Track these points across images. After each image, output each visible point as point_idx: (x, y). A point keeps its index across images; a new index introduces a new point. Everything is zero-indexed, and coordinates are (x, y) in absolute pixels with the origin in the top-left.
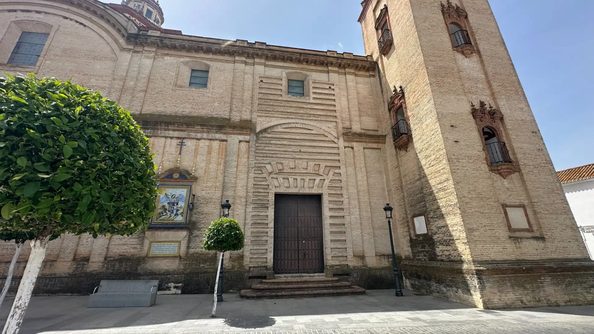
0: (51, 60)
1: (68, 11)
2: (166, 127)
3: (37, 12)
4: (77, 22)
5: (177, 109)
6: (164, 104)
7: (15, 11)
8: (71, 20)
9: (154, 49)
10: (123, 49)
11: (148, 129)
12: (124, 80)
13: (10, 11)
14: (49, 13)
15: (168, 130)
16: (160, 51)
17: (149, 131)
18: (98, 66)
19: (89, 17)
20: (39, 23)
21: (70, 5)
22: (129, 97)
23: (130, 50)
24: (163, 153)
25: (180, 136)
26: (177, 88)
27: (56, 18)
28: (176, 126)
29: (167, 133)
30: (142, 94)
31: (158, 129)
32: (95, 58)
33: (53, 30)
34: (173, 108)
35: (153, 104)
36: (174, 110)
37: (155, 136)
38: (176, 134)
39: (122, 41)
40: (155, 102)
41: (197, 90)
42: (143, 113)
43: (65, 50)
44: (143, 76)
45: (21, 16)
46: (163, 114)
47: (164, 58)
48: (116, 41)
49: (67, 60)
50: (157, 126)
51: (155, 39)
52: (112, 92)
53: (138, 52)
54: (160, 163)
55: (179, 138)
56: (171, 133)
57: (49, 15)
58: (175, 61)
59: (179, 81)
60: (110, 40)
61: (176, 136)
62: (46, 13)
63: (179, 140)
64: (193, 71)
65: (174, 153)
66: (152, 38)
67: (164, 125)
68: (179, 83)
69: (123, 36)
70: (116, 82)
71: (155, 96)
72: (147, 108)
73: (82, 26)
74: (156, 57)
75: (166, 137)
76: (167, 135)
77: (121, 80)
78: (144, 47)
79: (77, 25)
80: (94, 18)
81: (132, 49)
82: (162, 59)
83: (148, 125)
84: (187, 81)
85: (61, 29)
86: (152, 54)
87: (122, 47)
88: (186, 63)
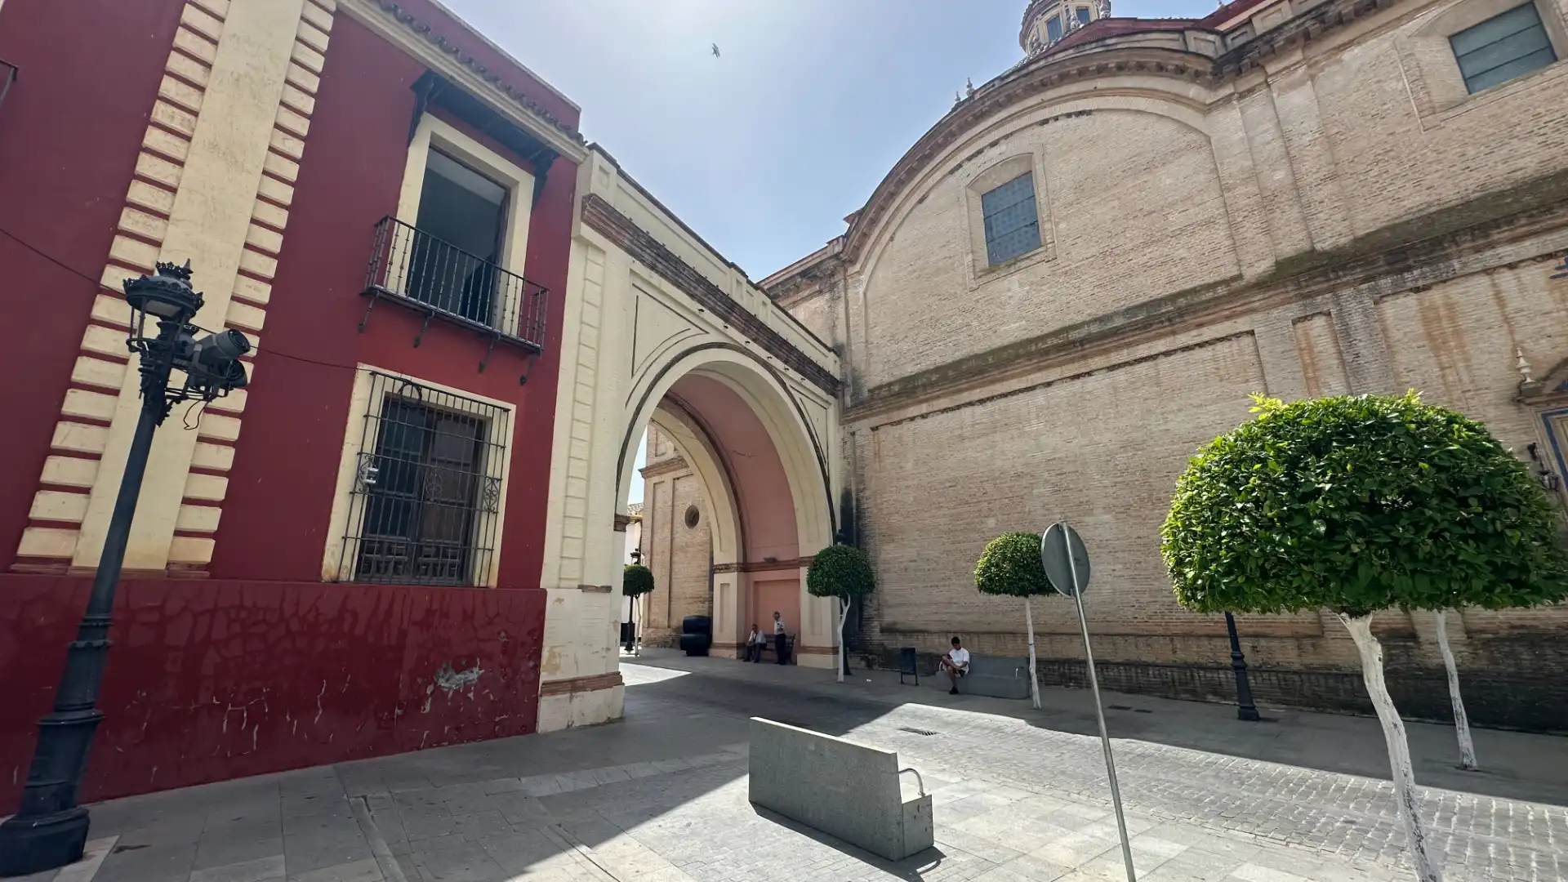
0: (1062, 219)
1: (1041, 106)
2: (1482, 242)
3: (993, 144)
4: (1069, 115)
5: (1480, 177)
6: (1418, 183)
7: (960, 166)
8: (1056, 119)
9: (1298, 56)
10: (1207, 109)
11: (1409, 269)
12: (1253, 174)
13: (952, 172)
14: (1012, 134)
15: (1492, 246)
16: (1318, 50)
17: (1416, 273)
18: (1166, 179)
19: (1092, 88)
20: (1004, 163)
21: (1039, 92)
22: (1294, 213)
23: (1227, 100)
24: (1507, 319)
25: (1551, 249)
26: (1444, 116)
27: (1028, 133)
28: (1523, 221)
29: (1489, 257)
30: (1330, 188)
31: (1448, 257)
32: (1149, 168)
33: (1037, 158)
34: (1461, 178)
35: (1380, 198)
36: (1471, 181)
37: (1444, 282)
38: (1530, 247)
39: (1194, 91)
40: (1384, 188)
41: (1537, 79)
43: (1079, 188)
44: (1307, 139)
45: (973, 168)
46: (1433, 209)
47: (1340, 61)
48: (1178, 99)
49: (1096, 203)
50: (1444, 249)
51: (1298, 26)
52: (1240, 219)
53: (1251, 91)
54: (1514, 351)
55: (1548, 256)
56: (1508, 253)
57: (1013, 138)
58: (1386, 45)
59: (1434, 94)
60: (1160, 107)
61: (1533, 253)
62: (1007, 137)
63: (1552, 263)
64: (1452, 39)
65: (1551, 306)
66: (1286, 28)
67: (1468, 237)
68: (1438, 97)
69: (1197, 76)
70: (1237, 192)
71: (1372, 174)
72: (1367, 216)
73: (1084, 118)
74: (1312, 71)
75: (1489, 271)
76: (1493, 263)
77: (1246, 182)
78: (1263, 67)
79: (1073, 120)
80: (1102, 83)
81: (1233, 94)
82: (1335, 68)
83: (1407, 259)
84: (1456, 79)
85: (1050, 149)
86: (1301, 71)
87: (1204, 104)
88: (1424, 33)
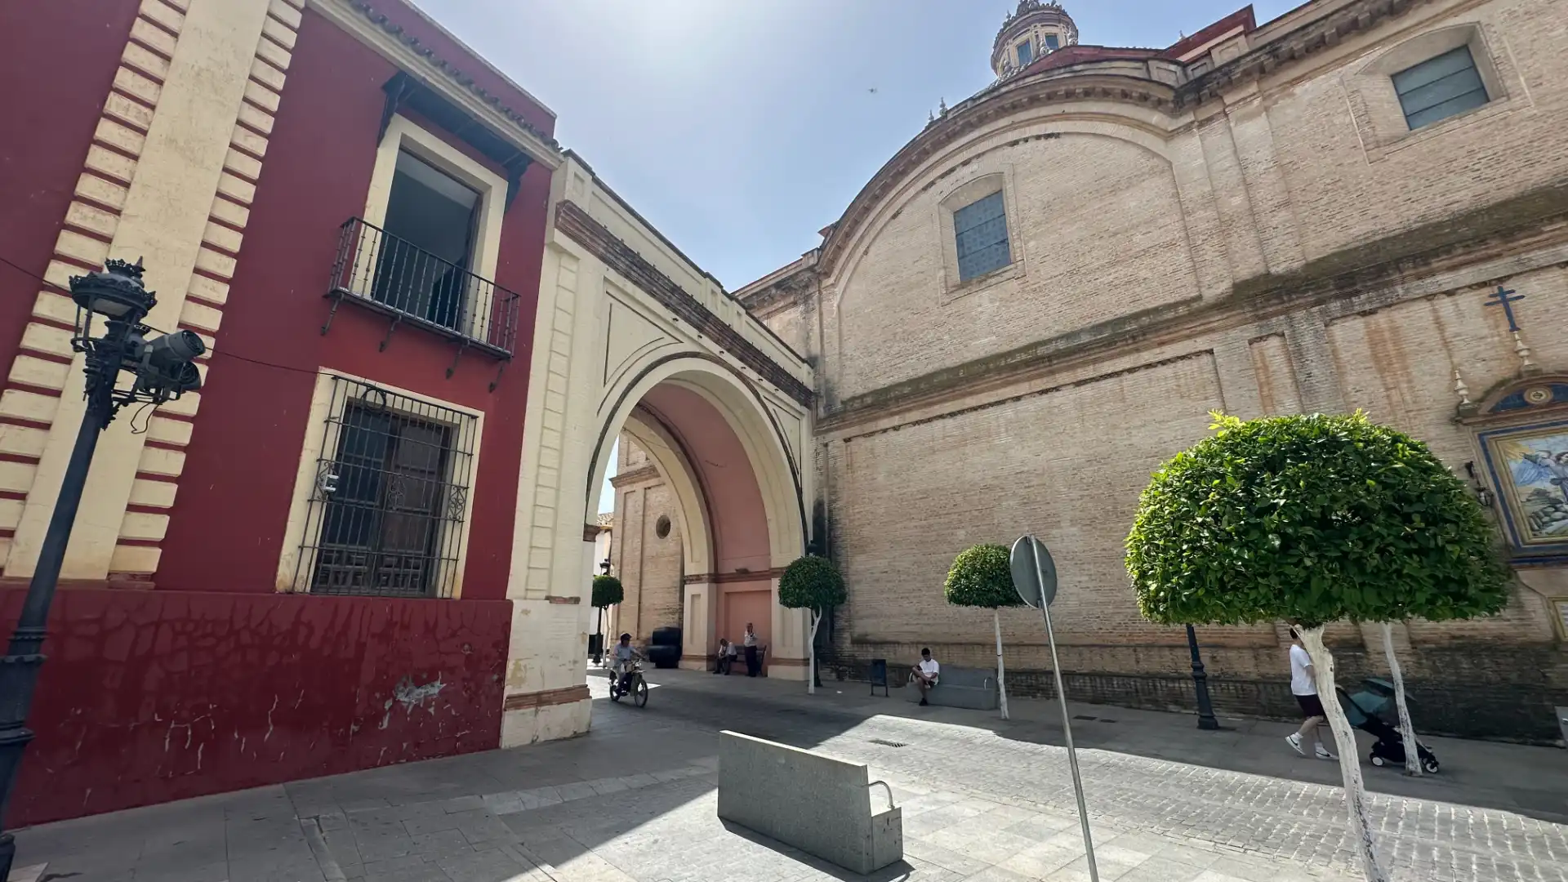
0: (1031, 238)
1: (1012, 127)
2: (1423, 269)
3: (965, 163)
4: (1038, 137)
5: (1421, 209)
6: (1364, 213)
7: (932, 183)
8: (1026, 140)
9: (1253, 88)
10: (1169, 136)
11: (1357, 293)
12: (1212, 200)
13: (925, 189)
14: (983, 153)
15: (1432, 273)
16: (1272, 83)
17: (1363, 297)
18: (1131, 202)
19: (1060, 112)
20: (976, 181)
21: (1010, 114)
22: (1251, 238)
23: (1188, 128)
24: (1446, 343)
25: (1484, 278)
26: (1387, 150)
27: (999, 153)
28: (1460, 251)
29: (1430, 284)
30: (1283, 214)
31: (1392, 284)
32: (1114, 190)
33: (1007, 178)
34: (1403, 209)
35: (1329, 225)
36: (1413, 212)
37: (1390, 306)
38: (1467, 276)
39: (1156, 118)
40: (1333, 216)
41: (1470, 119)
42: (1311, 258)
43: (1047, 206)
44: (1261, 168)
45: (946, 185)
46: (1378, 238)
47: (1292, 95)
48: (1142, 125)
49: (1064, 223)
50: (1389, 275)
51: (1255, 60)
52: (1200, 242)
53: (1210, 120)
54: (1453, 373)
55: (1483, 285)
56: (1446, 280)
57: (984, 157)
58: (1335, 81)
59: (1378, 129)
60: (1124, 132)
61: (1469, 280)
62: (978, 156)
63: (1486, 291)
64: (1394, 77)
65: (1486, 332)
66: (1243, 61)
67: (1411, 265)
68: (1382, 132)
69: (1159, 104)
70: (1197, 215)
71: (1323, 202)
72: (1318, 242)
73: (1052, 141)
74: (1267, 103)
75: (1429, 297)
76: (1432, 290)
77: (1204, 206)
78: (1221, 98)
79: (1043, 142)
80: (1070, 107)
81: (1192, 122)
82: (1289, 101)
83: (1355, 284)
84: (1398, 115)
85: (1019, 169)
86: (1256, 103)
87: (1166, 131)
88: (1369, 71)
